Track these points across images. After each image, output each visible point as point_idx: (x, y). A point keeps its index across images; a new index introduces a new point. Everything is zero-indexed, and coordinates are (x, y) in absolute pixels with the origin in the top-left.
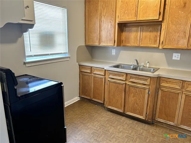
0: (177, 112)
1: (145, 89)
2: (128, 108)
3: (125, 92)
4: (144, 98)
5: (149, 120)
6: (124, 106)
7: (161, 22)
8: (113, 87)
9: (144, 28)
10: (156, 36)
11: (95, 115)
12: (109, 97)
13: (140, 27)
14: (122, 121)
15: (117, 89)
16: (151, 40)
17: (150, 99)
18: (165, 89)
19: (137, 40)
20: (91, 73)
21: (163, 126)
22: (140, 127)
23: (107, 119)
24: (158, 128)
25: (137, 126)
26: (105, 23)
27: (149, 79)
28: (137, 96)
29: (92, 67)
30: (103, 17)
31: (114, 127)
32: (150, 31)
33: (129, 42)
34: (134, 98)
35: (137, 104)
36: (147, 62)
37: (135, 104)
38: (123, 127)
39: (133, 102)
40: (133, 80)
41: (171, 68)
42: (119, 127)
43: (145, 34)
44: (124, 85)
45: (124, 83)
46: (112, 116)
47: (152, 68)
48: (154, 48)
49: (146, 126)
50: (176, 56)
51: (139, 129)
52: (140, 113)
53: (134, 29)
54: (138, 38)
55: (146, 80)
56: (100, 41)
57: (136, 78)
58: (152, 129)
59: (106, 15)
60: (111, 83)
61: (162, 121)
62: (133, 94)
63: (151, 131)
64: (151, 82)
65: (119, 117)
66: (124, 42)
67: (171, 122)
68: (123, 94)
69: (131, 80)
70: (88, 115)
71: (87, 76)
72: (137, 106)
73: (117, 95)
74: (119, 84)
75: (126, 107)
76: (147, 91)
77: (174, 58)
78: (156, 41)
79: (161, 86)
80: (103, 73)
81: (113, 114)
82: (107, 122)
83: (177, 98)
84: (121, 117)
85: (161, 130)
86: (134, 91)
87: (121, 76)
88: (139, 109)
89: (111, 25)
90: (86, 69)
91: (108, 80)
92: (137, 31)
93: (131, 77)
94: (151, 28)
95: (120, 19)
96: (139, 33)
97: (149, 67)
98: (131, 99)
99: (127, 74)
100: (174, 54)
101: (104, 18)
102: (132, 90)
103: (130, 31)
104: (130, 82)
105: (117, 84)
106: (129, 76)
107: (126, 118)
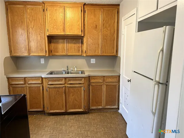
0: (103, 98)
1: (81, 87)
2: (69, 107)
3: (65, 93)
4: (81, 94)
5: (86, 110)
6: (66, 106)
7: (83, 37)
8: (53, 92)
9: (69, 40)
10: (79, 47)
11: (40, 122)
12: (50, 103)
13: (66, 39)
14: (66, 119)
15: (58, 92)
16: (75, 50)
17: (85, 94)
18: (93, 84)
19: (65, 50)
20: (25, 84)
21: (95, 111)
22: (83, 117)
23: (54, 122)
24: (93, 114)
25: (80, 118)
26: (33, 34)
27: (83, 79)
28: (76, 94)
29: (25, 78)
30: (30, 29)
31: (64, 125)
32: (74, 43)
33: (57, 52)
34: (73, 97)
35: (76, 100)
36: (75, 67)
37: (75, 101)
38: (71, 122)
39: (73, 100)
40: (71, 82)
41: (91, 69)
42: (68, 124)
43: (70, 45)
44: (64, 88)
45: (64, 86)
46: (56, 119)
47: (80, 71)
48: (79, 55)
49: (86, 116)
50: (93, 61)
51: (83, 119)
52: (79, 107)
53: (61, 41)
54: (66, 48)
55: (81, 80)
56: (30, 52)
57: (73, 80)
58: (90, 116)
59: (34, 27)
60: (50, 89)
61: (94, 108)
62: (72, 93)
63: (90, 117)
64: (85, 81)
65: (62, 117)
66: (53, 52)
67: (100, 107)
68: (64, 96)
69: (70, 82)
70: (33, 125)
71: (20, 88)
72: (76, 102)
73: (58, 98)
74: (59, 88)
75: (68, 106)
76: (83, 88)
77: (92, 62)
78: (79, 50)
79: (90, 83)
80: (40, 82)
81: (56, 116)
82: (56, 124)
83: (102, 89)
84: (64, 116)
85: (96, 114)
86: (73, 91)
87: (61, 81)
88: (78, 104)
89: (41, 37)
90: (18, 80)
91: (48, 87)
92: (64, 43)
93: (69, 80)
94: (74, 41)
95: (49, 32)
96: (66, 44)
97: (76, 71)
98: (71, 98)
99: (65, 78)
100: (92, 60)
101: (32, 30)
102: (71, 90)
103: (57, 43)
104: (69, 84)
105: (57, 89)
106: (67, 79)
107: (68, 116)
